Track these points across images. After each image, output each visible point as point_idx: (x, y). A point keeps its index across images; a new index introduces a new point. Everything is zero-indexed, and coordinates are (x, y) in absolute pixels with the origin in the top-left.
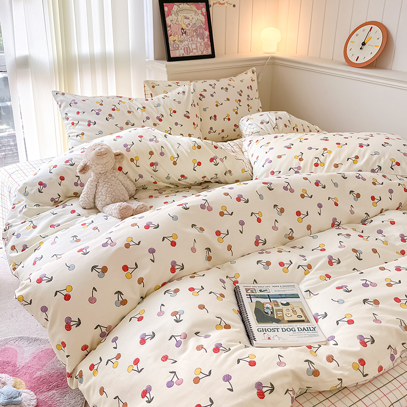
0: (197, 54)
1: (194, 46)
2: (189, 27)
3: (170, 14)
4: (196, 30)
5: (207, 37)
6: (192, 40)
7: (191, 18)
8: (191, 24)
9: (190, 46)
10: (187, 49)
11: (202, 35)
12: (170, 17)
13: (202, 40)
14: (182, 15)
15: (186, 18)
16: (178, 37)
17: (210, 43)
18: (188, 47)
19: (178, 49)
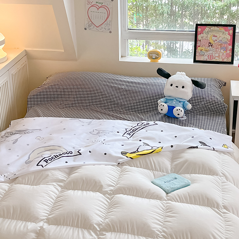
0: (218, 60)
1: (217, 55)
2: (216, 42)
3: (202, 32)
4: (222, 44)
5: (229, 50)
6: (216, 51)
7: (218, 36)
8: (218, 40)
9: (214, 55)
10: (211, 56)
11: (226, 48)
12: (202, 35)
13: (225, 52)
14: (211, 34)
15: (214, 36)
16: (205, 48)
18: (212, 55)
19: (203, 55)
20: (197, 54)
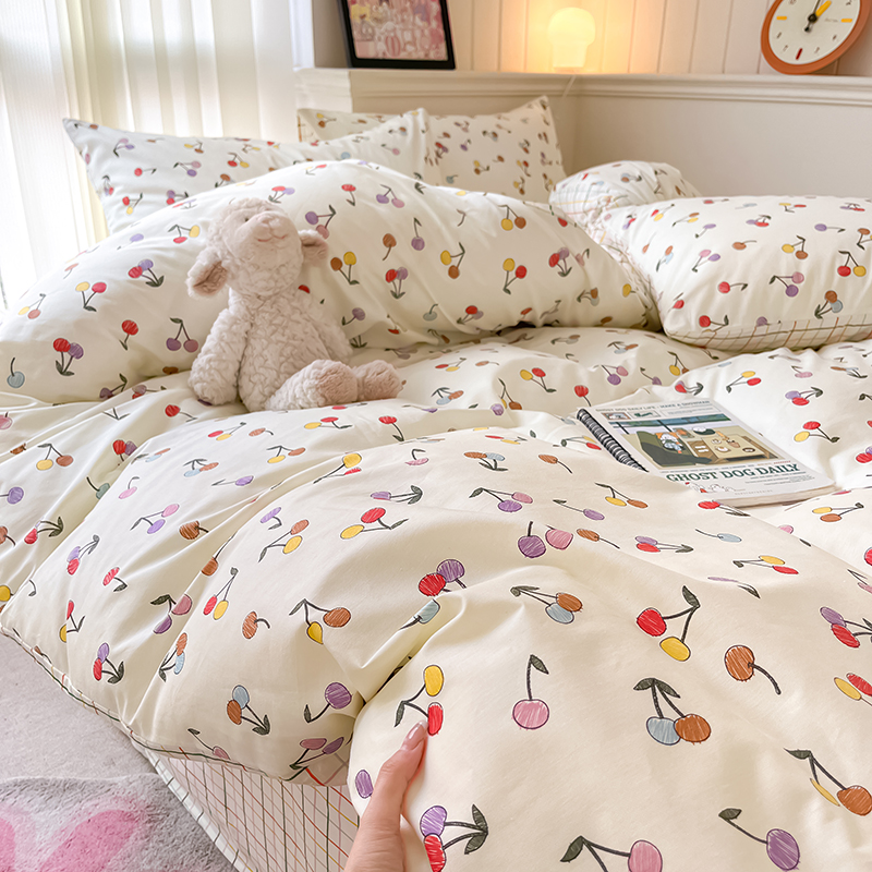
17: (442, 32)
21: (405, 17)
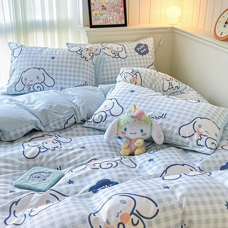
0: (113, 24)
1: (111, 18)
2: (108, 5)
4: (114, 7)
5: (122, 12)
6: (110, 14)
8: (110, 3)
9: (108, 18)
10: (106, 20)
11: (118, 11)
13: (118, 14)
16: (99, 12)
17: (124, 16)
18: (107, 18)
19: (98, 19)
20: (93, 19)
21: (111, 13)
